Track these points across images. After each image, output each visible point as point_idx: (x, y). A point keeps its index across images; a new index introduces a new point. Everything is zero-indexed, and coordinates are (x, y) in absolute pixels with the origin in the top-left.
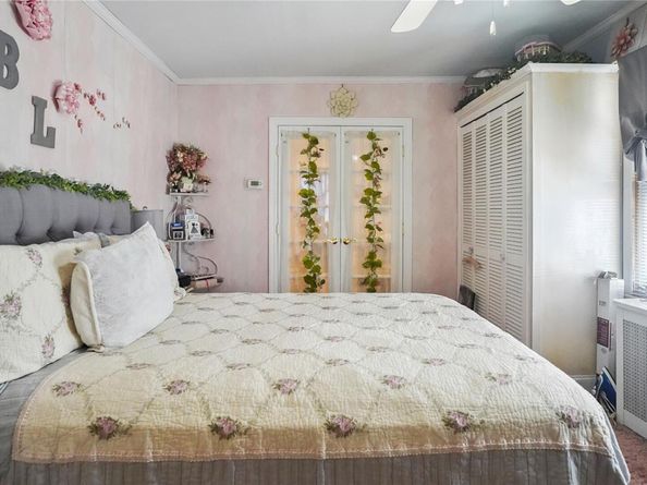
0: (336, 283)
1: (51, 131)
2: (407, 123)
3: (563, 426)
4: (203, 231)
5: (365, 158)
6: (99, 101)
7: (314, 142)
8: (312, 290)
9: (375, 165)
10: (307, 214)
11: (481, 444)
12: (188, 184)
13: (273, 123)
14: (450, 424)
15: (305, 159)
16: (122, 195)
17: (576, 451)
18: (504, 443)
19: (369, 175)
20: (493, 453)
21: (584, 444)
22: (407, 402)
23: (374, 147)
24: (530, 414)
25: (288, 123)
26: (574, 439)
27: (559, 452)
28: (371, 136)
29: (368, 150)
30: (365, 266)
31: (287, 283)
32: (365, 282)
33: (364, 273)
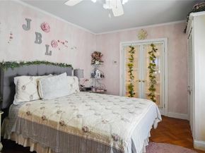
0: (140, 95)
1: (51, 52)
2: (166, 40)
3: (112, 140)
4: (101, 76)
5: (150, 53)
6: (65, 43)
7: (133, 48)
8: (132, 96)
9: (153, 55)
10: (130, 71)
11: (89, 137)
12: (97, 62)
13: (121, 44)
14: (83, 129)
15: (130, 54)
16: (70, 66)
17: (114, 149)
18: (95, 139)
19: (151, 58)
20: (92, 141)
21: (117, 147)
22: (77, 121)
23: (153, 49)
24: (104, 133)
25: (125, 43)
26: (114, 144)
27: (109, 147)
28: (152, 45)
29: (151, 50)
30: (150, 89)
31: (125, 93)
32: (150, 95)
33: (149, 92)
